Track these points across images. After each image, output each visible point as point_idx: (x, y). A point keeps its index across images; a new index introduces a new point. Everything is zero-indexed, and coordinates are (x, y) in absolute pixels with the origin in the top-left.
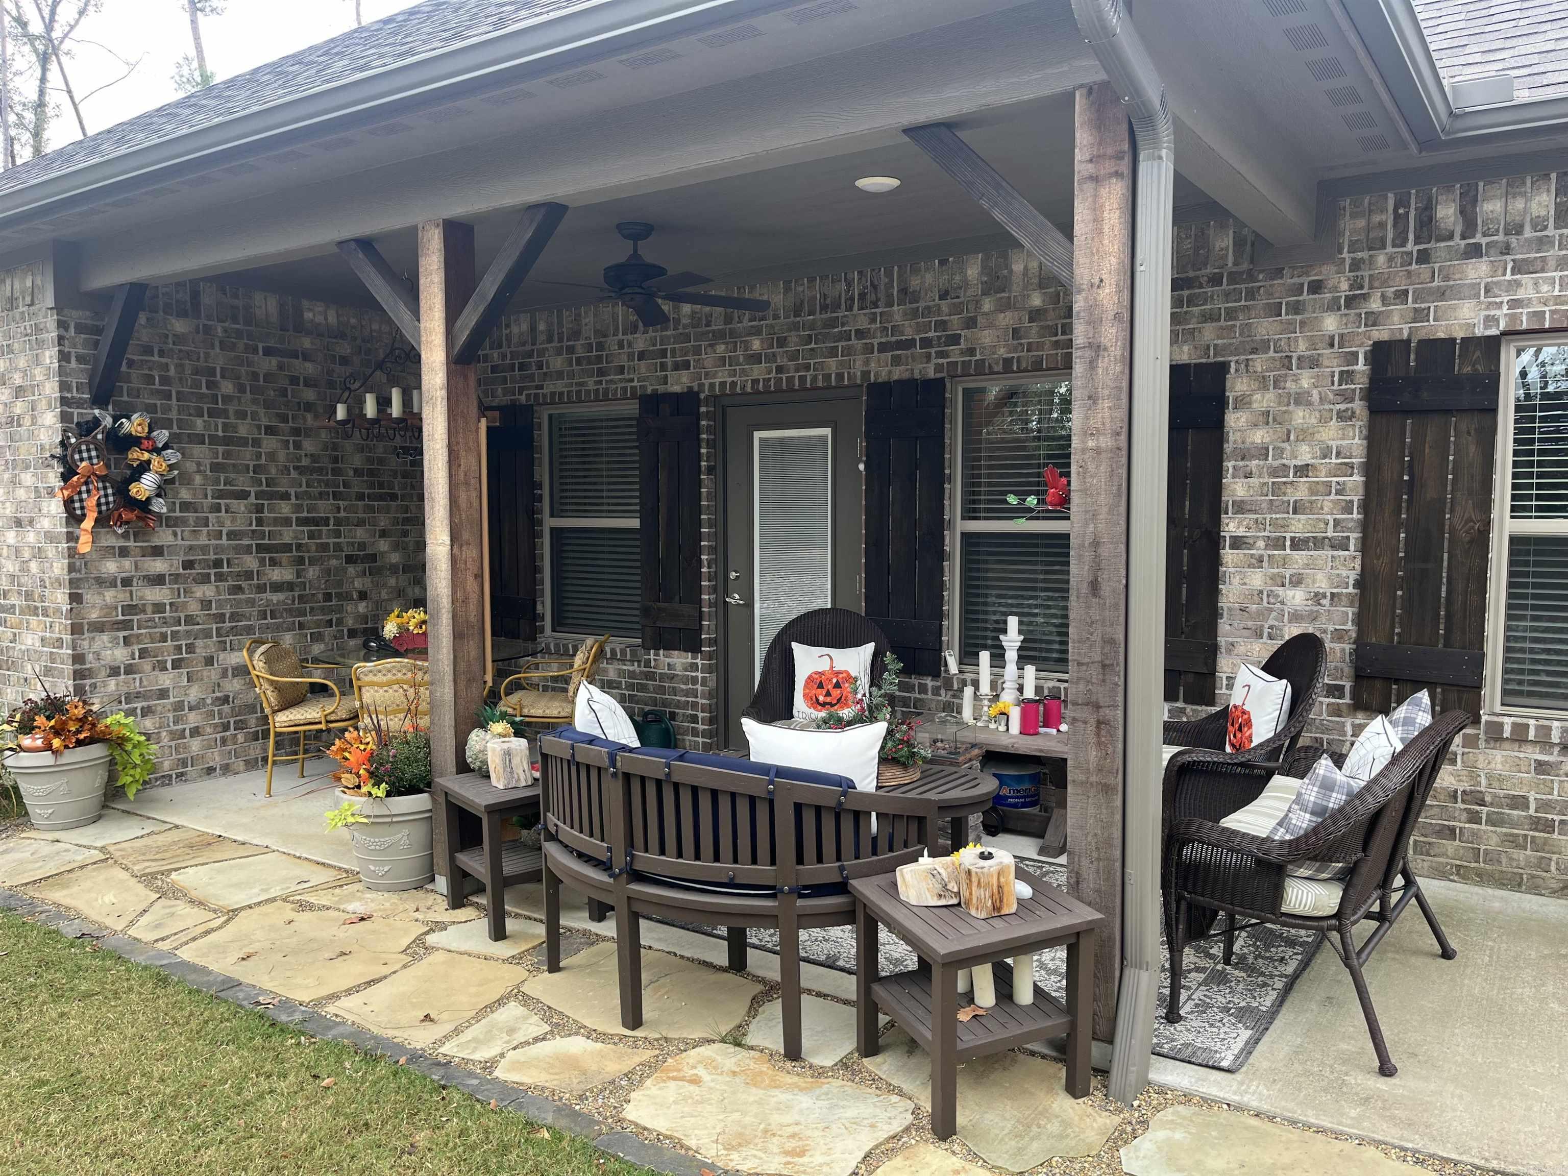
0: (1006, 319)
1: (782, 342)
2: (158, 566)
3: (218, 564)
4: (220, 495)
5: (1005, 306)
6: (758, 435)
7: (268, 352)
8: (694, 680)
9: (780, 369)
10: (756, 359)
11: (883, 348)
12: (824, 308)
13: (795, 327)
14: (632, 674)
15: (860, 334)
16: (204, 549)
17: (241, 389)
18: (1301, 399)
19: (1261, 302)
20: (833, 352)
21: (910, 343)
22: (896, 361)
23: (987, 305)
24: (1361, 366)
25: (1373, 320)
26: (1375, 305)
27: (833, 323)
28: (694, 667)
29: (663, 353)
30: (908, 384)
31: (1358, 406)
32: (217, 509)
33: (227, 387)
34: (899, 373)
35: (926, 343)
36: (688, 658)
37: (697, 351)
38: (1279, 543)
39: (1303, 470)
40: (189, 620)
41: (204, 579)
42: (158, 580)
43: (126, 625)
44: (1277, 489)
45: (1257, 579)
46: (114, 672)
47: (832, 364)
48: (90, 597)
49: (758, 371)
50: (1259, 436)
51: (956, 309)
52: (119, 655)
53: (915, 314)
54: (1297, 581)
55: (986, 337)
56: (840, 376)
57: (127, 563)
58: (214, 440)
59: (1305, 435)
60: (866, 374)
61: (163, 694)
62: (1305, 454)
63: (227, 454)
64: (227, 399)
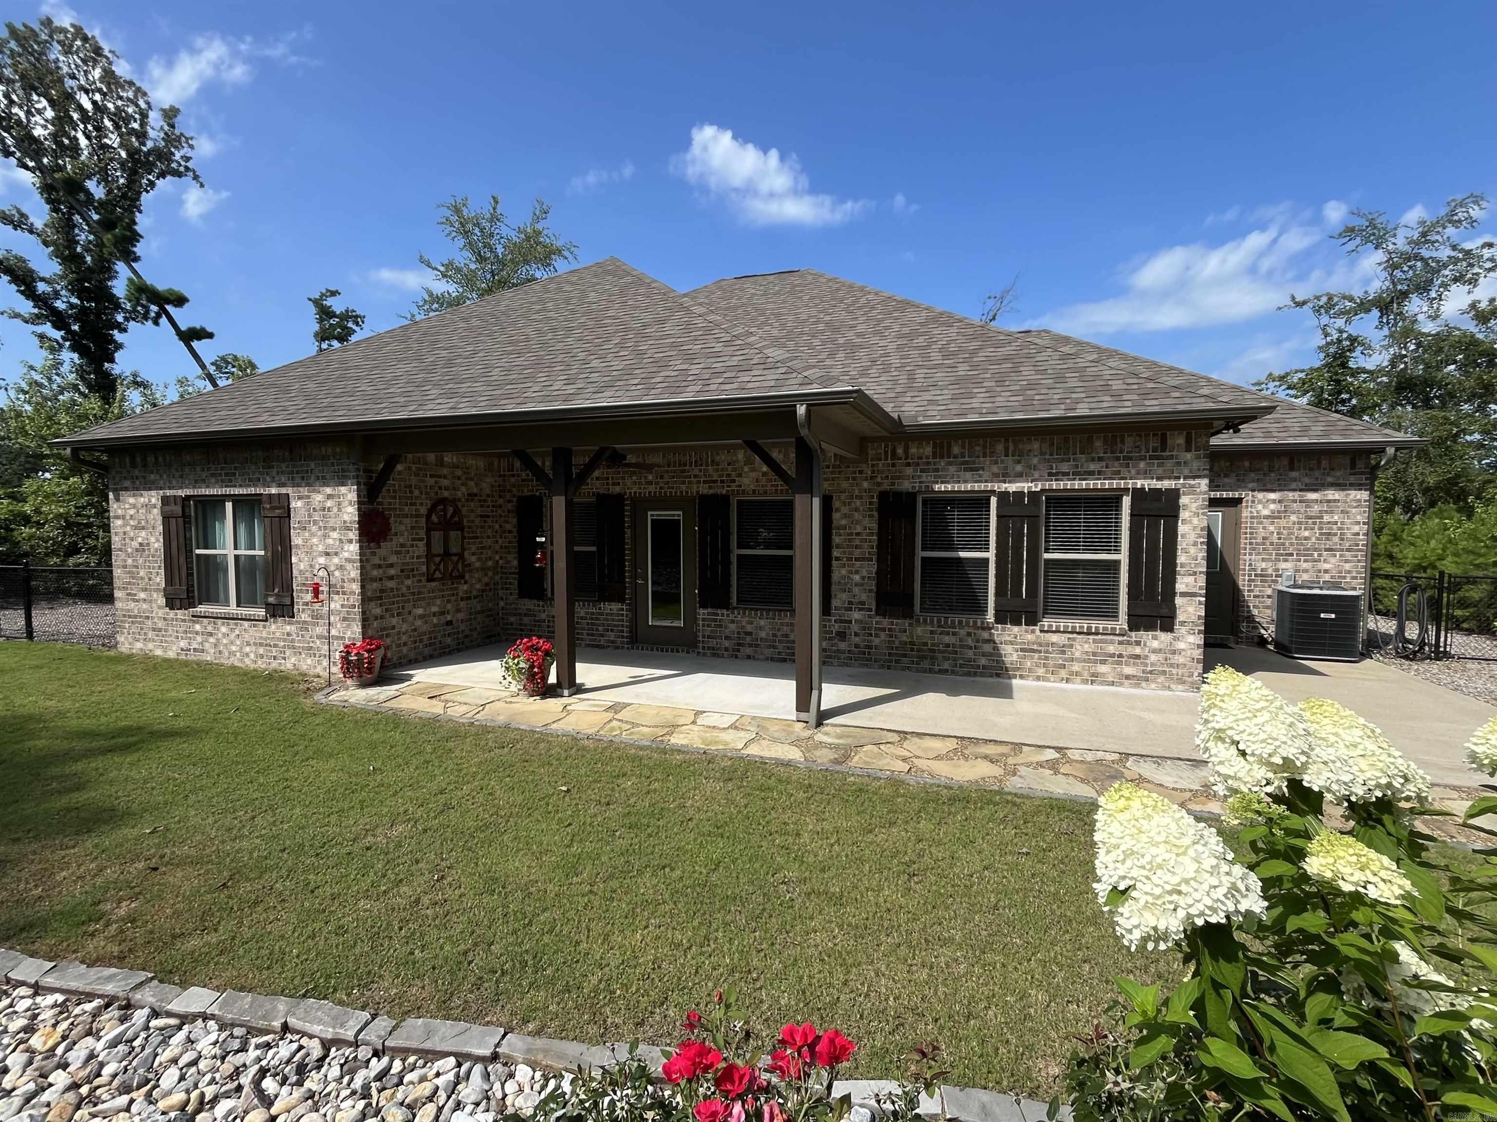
0: (754, 475)
1: (662, 477)
2: (392, 572)
3: (413, 570)
4: (413, 540)
5: (753, 470)
6: (649, 513)
7: (432, 476)
8: (622, 615)
9: (661, 488)
10: (651, 483)
11: (705, 482)
12: (680, 465)
13: (668, 472)
14: (593, 613)
15: (695, 476)
16: (408, 564)
17: (421, 493)
18: (857, 510)
19: (843, 476)
20: (684, 483)
21: (715, 482)
22: (710, 488)
23: (746, 469)
24: (875, 500)
25: (879, 484)
26: (879, 480)
27: (684, 471)
28: (622, 610)
29: (608, 479)
30: (715, 496)
31: (875, 514)
32: (412, 546)
33: (416, 493)
34: (711, 492)
35: (722, 481)
36: (620, 606)
37: (623, 478)
38: (850, 559)
39: (858, 534)
40: (403, 595)
41: (408, 577)
42: (391, 578)
43: (380, 598)
44: (850, 540)
45: (844, 572)
46: (376, 618)
47: (683, 487)
48: (368, 587)
49: (652, 488)
50: (843, 522)
51: (734, 470)
52: (378, 611)
53: (717, 470)
54: (857, 572)
55: (746, 481)
56: (687, 492)
57: (381, 571)
58: (412, 516)
59: (858, 522)
60: (698, 492)
61: (393, 627)
62: (859, 529)
63: (416, 522)
64: (417, 498)
